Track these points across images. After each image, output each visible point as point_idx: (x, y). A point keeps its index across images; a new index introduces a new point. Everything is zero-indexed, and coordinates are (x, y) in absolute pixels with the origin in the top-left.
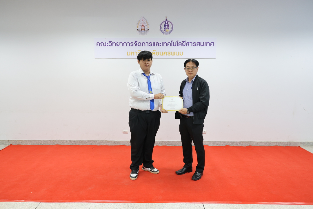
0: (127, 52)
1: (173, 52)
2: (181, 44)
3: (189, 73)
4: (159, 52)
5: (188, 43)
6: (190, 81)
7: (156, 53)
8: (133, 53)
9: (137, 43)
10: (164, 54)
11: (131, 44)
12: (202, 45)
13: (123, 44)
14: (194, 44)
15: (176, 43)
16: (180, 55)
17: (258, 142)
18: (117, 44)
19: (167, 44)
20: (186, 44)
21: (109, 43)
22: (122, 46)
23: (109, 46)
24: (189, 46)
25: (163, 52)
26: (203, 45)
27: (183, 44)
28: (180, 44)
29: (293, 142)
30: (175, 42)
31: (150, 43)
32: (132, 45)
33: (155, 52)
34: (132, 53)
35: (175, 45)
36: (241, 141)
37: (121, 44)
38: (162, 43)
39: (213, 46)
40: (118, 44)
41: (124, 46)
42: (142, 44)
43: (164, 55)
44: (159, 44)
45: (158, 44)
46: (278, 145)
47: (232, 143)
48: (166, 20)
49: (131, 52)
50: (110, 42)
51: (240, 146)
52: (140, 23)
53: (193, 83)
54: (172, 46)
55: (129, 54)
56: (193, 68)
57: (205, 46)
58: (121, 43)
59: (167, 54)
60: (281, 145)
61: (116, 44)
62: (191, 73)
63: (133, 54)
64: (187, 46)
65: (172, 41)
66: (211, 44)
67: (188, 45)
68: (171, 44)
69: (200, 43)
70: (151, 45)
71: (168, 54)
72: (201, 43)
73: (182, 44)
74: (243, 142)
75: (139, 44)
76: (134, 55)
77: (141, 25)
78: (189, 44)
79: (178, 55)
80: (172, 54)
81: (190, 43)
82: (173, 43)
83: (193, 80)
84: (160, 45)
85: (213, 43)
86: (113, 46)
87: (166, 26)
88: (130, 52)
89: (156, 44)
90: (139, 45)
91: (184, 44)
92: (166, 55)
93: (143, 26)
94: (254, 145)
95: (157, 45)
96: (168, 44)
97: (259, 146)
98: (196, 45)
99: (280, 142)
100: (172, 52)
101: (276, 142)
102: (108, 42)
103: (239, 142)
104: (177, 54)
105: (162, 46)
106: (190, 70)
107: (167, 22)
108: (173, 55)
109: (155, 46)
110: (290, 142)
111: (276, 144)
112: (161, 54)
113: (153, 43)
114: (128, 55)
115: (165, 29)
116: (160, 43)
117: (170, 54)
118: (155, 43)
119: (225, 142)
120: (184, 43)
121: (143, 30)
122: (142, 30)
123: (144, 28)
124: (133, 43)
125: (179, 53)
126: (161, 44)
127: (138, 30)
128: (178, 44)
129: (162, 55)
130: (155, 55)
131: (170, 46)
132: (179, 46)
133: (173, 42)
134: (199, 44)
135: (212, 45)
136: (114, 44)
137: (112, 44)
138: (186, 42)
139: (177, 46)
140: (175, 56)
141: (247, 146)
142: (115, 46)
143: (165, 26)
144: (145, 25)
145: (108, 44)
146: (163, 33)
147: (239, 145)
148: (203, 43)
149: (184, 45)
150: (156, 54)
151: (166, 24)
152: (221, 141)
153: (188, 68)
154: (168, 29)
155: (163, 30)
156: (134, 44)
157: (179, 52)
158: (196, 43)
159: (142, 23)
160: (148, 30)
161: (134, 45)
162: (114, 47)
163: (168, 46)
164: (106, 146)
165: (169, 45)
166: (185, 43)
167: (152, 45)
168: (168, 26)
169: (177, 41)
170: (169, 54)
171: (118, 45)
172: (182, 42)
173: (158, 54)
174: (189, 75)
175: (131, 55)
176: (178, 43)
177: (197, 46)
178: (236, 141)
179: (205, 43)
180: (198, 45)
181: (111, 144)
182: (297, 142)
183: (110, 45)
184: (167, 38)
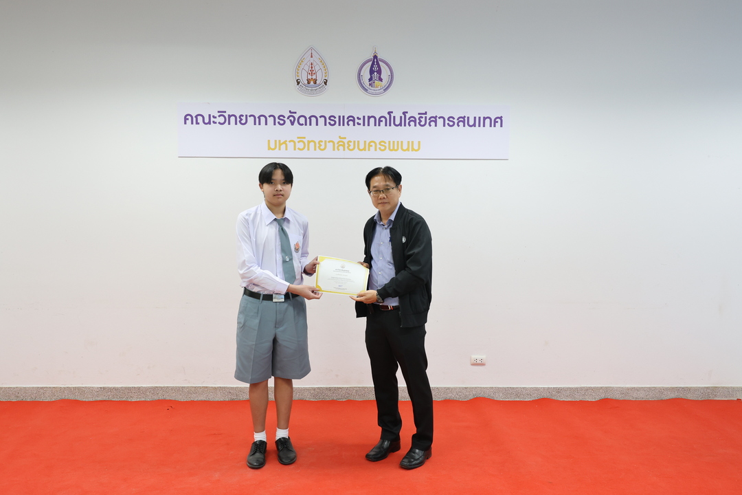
0: (269, 141)
1: (394, 142)
2: (415, 121)
3: (380, 202)
4: (354, 142)
5: (434, 120)
6: (385, 222)
7: (346, 145)
8: (283, 143)
9: (296, 116)
10: (370, 146)
11: (280, 121)
12: (471, 123)
13: (257, 120)
14: (450, 122)
15: (401, 117)
16: (413, 150)
17: (628, 389)
18: (241, 120)
19: (378, 122)
20: (428, 121)
21: (219, 116)
22: (255, 124)
23: (219, 123)
24: (436, 126)
25: (365, 142)
26: (474, 125)
27: (421, 121)
28: (413, 119)
29: (723, 388)
30: (398, 114)
31: (332, 118)
32: (282, 122)
33: (346, 141)
34: (280, 144)
35: (398, 122)
36: (583, 386)
37: (251, 120)
38: (364, 117)
39: (501, 126)
40: (244, 118)
41: (260, 124)
42: (308, 120)
43: (369, 150)
44: (357, 121)
45: (352, 119)
46: (682, 396)
47: (559, 392)
48: (375, 57)
49: (280, 141)
50: (222, 113)
51: (581, 398)
52: (303, 64)
53: (391, 226)
54: (390, 125)
55: (272, 146)
56: (388, 189)
57: (479, 126)
58: (252, 118)
59: (378, 146)
60: (690, 397)
61: (238, 119)
62: (385, 201)
63: (283, 146)
64: (430, 125)
65: (389, 113)
66: (495, 122)
67: (433, 124)
68: (388, 120)
69: (466, 119)
70: (332, 123)
71: (380, 148)
72: (468, 118)
73: (418, 121)
74: (587, 389)
75: (302, 120)
76: (286, 149)
77: (307, 68)
78: (436, 122)
79: (408, 150)
80: (391, 148)
81: (439, 118)
82: (394, 117)
83: (392, 217)
84: (359, 124)
85: (501, 118)
86: (229, 124)
87: (375, 73)
88: (276, 141)
89: (346, 121)
90: (301, 123)
91: (423, 120)
92: (376, 150)
93: (312, 72)
94: (618, 396)
95: (351, 123)
96: (380, 121)
97: (631, 399)
98: (454, 123)
99: (688, 389)
100: (389, 142)
101: (678, 389)
102: (217, 115)
103: (577, 388)
104: (405, 147)
105: (364, 125)
106: (382, 195)
107: (377, 62)
108: (394, 149)
109: (343, 125)
110: (715, 389)
111: (676, 394)
112: (362, 147)
113: (340, 117)
114: (269, 148)
115: (370, 80)
116: (359, 119)
117: (385, 147)
118: (344, 117)
119: (537, 389)
120: (422, 117)
121: (312, 83)
122: (309, 83)
123: (314, 77)
124: (284, 117)
125: (410, 144)
126: (361, 121)
127: (298, 83)
128: (407, 121)
129: (364, 149)
130: (344, 150)
131: (386, 125)
132: (410, 125)
133: (393, 115)
134: (463, 120)
135: (498, 125)
136: (233, 119)
137: (227, 118)
138: (428, 116)
139: (405, 125)
140: (400, 154)
141: (597, 398)
142: (236, 124)
143: (372, 72)
144: (317, 68)
145: (215, 120)
146: (366, 90)
147: (578, 398)
148: (475, 118)
149: (423, 123)
150: (348, 148)
151: (376, 65)
152: (527, 386)
153: (375, 189)
154: (381, 79)
155: (366, 83)
156: (288, 118)
157: (408, 142)
158: (454, 119)
159: (308, 64)
160: (325, 83)
161: (288, 122)
162: (233, 128)
163: (379, 125)
164: (205, 401)
165: (383, 124)
166: (426, 117)
167: (335, 122)
168: (379, 72)
169: (405, 113)
170: (383, 148)
171: (243, 122)
172: (417, 117)
173: (351, 147)
174: (381, 208)
175: (280, 149)
176: (407, 118)
177: (458, 126)
178: (567, 386)
179: (480, 118)
180: (461, 124)
181: (219, 397)
182: (733, 389)
183: (222, 121)
184: (377, 105)
